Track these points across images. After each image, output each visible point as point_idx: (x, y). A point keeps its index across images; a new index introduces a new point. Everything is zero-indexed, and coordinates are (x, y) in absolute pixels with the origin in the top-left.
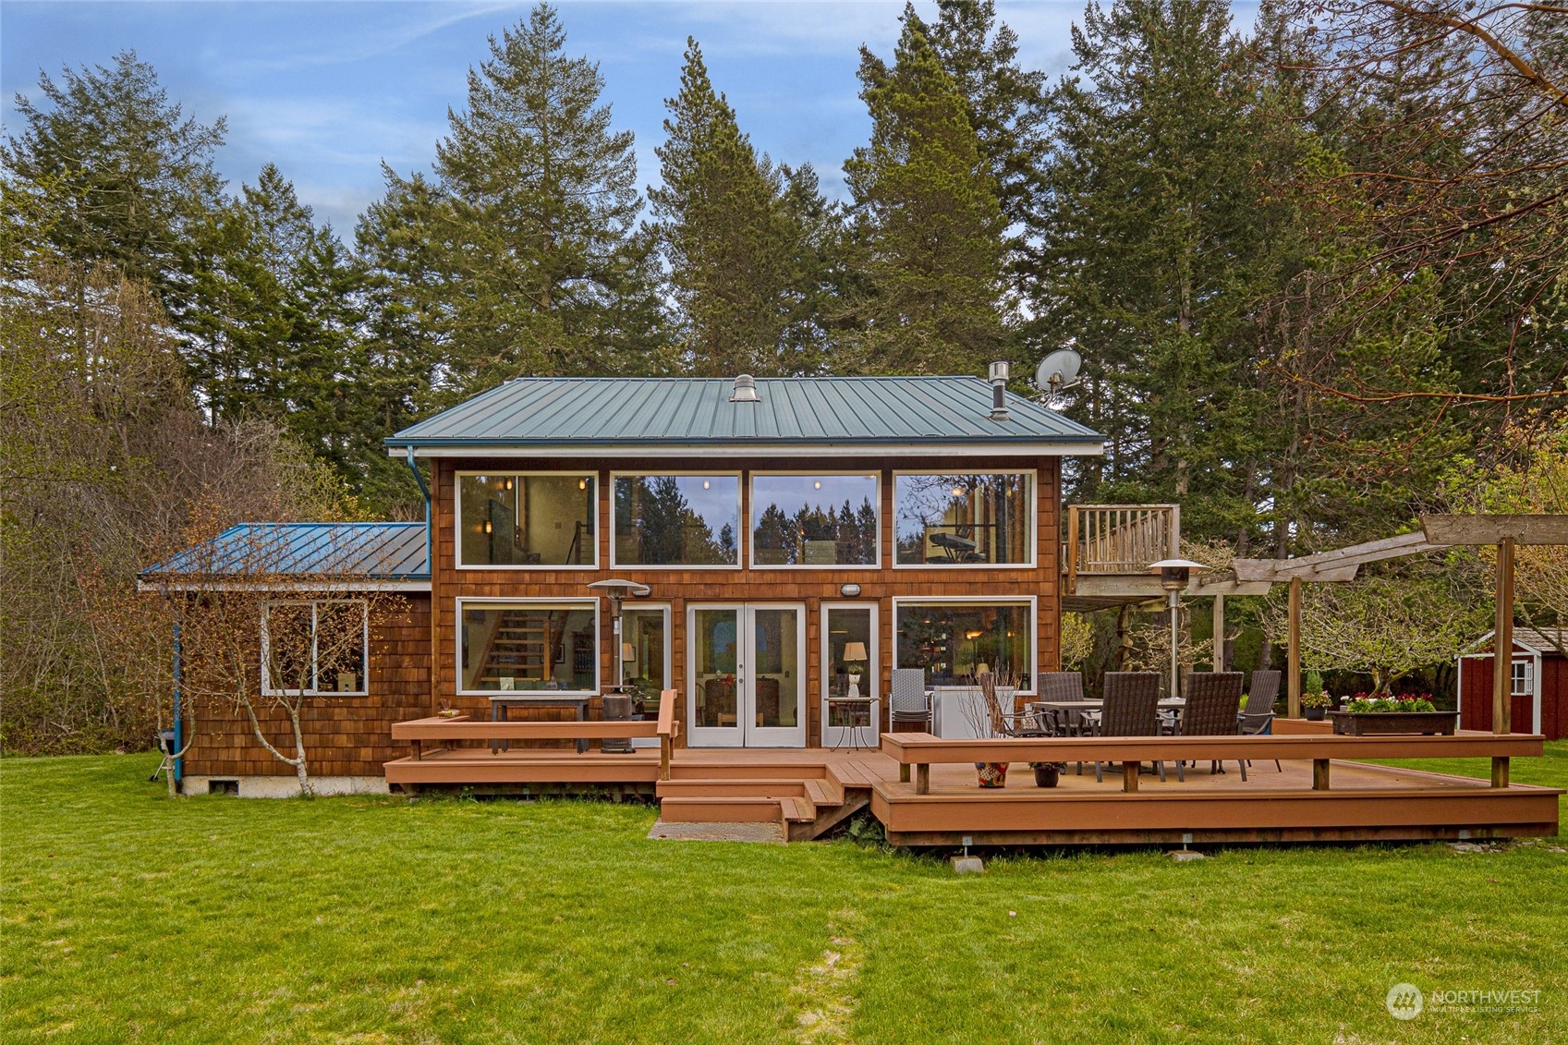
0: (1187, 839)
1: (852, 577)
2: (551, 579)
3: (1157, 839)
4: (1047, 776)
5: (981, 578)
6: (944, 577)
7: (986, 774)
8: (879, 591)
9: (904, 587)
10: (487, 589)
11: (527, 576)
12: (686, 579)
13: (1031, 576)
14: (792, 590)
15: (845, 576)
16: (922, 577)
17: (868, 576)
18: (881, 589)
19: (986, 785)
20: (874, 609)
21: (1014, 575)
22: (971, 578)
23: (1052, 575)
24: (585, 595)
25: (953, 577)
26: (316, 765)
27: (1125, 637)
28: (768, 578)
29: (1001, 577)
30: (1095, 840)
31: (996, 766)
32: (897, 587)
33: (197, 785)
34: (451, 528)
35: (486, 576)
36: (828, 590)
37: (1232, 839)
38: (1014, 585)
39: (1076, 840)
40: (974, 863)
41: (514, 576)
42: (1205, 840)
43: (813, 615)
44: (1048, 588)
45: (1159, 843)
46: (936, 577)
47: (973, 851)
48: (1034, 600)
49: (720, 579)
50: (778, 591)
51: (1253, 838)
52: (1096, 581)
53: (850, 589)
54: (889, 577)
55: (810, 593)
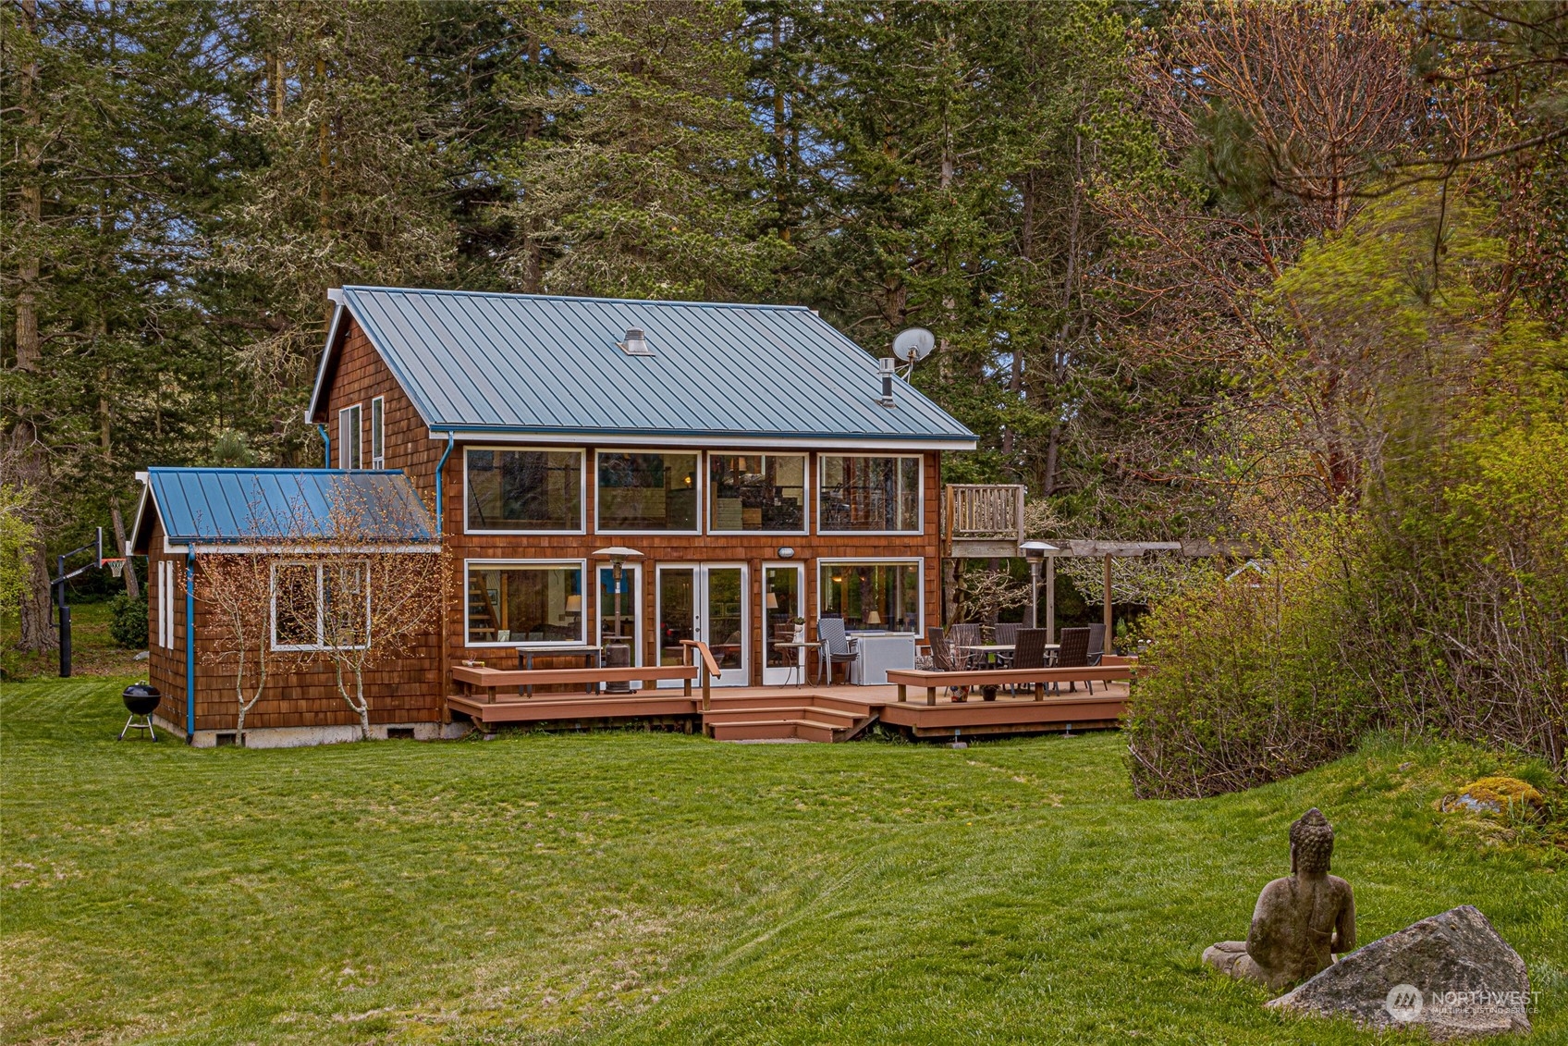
0: (1069, 727)
1: (788, 542)
2: (545, 543)
3: (1054, 728)
4: (989, 693)
5: (883, 542)
6: (856, 542)
7: (957, 694)
8: (807, 554)
9: (825, 550)
10: (491, 551)
11: (525, 541)
12: (657, 542)
13: (919, 541)
14: (741, 552)
15: (781, 541)
16: (839, 542)
17: (799, 541)
18: (808, 551)
19: (959, 700)
20: (801, 568)
21: (906, 540)
22: (876, 543)
23: (934, 541)
24: (573, 556)
25: (862, 542)
26: (321, 716)
27: (961, 580)
28: (722, 543)
29: (898, 542)
30: (1023, 730)
31: (964, 688)
32: (820, 550)
33: (206, 739)
34: (460, 496)
35: (490, 540)
36: (768, 552)
37: (1091, 726)
38: (907, 549)
39: (1013, 730)
40: (963, 745)
41: (513, 540)
42: (1078, 727)
43: (755, 572)
44: (931, 551)
45: (1053, 730)
46: (850, 542)
47: (961, 739)
48: (921, 560)
49: (684, 543)
50: (729, 553)
51: (1102, 726)
52: (965, 546)
53: (787, 552)
54: (815, 542)
55: (754, 555)
